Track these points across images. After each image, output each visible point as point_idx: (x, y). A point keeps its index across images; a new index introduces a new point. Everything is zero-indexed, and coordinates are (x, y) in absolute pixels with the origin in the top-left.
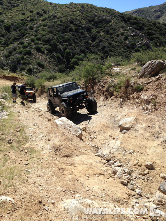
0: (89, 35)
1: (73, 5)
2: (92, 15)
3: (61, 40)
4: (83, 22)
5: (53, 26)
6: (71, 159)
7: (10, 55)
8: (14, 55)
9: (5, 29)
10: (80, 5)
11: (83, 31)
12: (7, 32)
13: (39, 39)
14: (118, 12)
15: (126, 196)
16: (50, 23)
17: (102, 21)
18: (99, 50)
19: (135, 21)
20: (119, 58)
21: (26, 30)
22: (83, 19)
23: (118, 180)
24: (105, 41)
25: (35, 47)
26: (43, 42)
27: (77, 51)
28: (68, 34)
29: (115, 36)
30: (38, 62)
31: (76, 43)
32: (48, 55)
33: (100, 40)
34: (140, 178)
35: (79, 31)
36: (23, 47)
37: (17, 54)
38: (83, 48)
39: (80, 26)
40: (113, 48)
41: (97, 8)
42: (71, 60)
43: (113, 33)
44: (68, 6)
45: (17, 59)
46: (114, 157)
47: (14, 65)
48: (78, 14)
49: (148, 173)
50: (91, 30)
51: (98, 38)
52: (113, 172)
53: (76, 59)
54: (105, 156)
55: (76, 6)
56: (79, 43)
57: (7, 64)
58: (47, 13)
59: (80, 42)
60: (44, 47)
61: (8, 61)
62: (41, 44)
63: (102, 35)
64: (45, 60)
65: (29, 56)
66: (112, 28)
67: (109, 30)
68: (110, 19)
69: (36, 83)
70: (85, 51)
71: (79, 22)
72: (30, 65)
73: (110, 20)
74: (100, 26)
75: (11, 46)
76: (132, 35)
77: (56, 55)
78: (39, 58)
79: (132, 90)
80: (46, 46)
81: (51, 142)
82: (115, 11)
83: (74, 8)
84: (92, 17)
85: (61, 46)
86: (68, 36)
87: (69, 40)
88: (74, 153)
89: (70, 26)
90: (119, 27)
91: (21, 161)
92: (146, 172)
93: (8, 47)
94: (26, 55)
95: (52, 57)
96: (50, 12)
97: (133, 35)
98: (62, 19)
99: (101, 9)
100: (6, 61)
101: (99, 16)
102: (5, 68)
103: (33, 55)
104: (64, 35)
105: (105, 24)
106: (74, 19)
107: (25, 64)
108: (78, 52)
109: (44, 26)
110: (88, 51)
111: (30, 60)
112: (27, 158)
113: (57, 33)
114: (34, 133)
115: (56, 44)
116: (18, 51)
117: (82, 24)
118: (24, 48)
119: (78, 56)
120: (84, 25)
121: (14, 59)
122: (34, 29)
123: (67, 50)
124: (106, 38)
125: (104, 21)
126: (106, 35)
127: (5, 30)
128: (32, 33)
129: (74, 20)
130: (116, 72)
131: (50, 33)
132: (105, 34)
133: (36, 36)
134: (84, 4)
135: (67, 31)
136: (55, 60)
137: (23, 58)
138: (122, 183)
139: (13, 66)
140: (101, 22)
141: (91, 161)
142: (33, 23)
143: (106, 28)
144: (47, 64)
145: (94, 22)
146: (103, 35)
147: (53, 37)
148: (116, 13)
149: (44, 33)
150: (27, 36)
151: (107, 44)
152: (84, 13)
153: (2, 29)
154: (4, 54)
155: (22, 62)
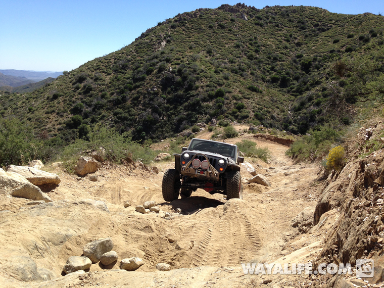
7: (301, 107)
8: (307, 108)
9: (301, 68)
12: (304, 72)
47: (305, 122)
57: (295, 121)
58: (378, 35)
61: (297, 117)
75: (306, 95)
93: (300, 96)
96: (383, 34)
100: (295, 117)
102: (291, 127)
107: (321, 121)
116: (315, 101)
118: (325, 97)
121: (305, 114)
139: (302, 124)
142: (349, 55)
153: (297, 68)
154: (293, 106)
155: (317, 118)
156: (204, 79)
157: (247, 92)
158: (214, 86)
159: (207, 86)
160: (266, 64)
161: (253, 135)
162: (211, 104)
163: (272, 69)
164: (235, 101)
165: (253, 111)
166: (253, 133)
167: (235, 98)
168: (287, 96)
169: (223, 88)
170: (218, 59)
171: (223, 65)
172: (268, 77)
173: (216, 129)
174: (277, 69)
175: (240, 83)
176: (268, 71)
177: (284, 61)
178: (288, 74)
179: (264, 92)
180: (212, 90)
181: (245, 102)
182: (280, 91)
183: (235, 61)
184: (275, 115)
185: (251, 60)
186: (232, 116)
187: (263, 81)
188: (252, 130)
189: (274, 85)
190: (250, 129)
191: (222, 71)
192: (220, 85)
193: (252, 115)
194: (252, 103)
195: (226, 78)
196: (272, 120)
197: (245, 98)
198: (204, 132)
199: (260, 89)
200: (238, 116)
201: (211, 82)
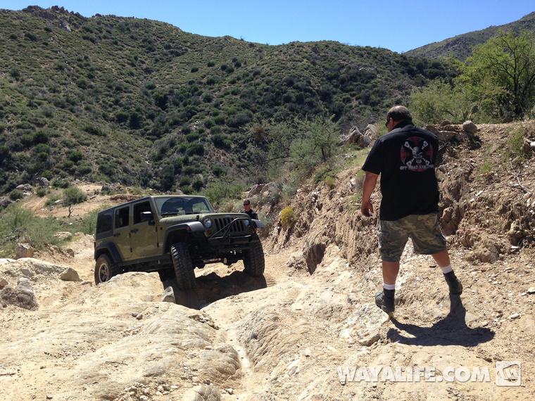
1: (296, 48)
2: (333, 67)
4: (314, 81)
5: (252, 92)
7: (162, 155)
8: (170, 155)
9: (156, 102)
10: (309, 46)
11: (313, 99)
12: (160, 108)
13: (221, 122)
14: (395, 54)
16: (245, 86)
17: (355, 78)
19: (436, 70)
21: (197, 104)
22: (314, 75)
25: (212, 139)
26: (229, 126)
32: (237, 152)
35: (305, 101)
39: (306, 90)
41: (347, 49)
43: (379, 100)
44: (285, 50)
47: (169, 175)
48: (305, 67)
50: (331, 98)
55: (301, 48)
57: (156, 174)
58: (242, 65)
61: (158, 168)
63: (354, 105)
64: (230, 163)
65: (198, 157)
66: (377, 92)
67: (369, 96)
68: (373, 72)
71: (305, 83)
72: (201, 175)
73: (374, 74)
74: (351, 87)
75: (166, 138)
78: (218, 159)
80: (234, 134)
82: (388, 52)
83: (298, 53)
84: (335, 70)
89: (285, 92)
90: (391, 88)
93: (159, 140)
96: (247, 63)
98: (271, 78)
99: (356, 51)
100: (155, 168)
101: (350, 68)
102: (152, 182)
104: (272, 110)
105: (362, 82)
106: (294, 77)
107: (189, 172)
109: (234, 93)
113: (258, 108)
116: (179, 147)
117: (312, 86)
118: (190, 141)
120: (316, 88)
121: (169, 164)
122: (214, 102)
125: (360, 76)
126: (363, 106)
127: (156, 105)
128: (207, 109)
129: (296, 79)
134: (320, 42)
135: (279, 101)
137: (186, 162)
139: (166, 177)
140: (353, 78)
142: (212, 89)
143: (363, 91)
145: (337, 80)
147: (251, 116)
148: (390, 56)
149: (231, 108)
152: (317, 62)
153: (150, 103)
154: (150, 154)
155: (184, 168)
156: (11, 116)
157: (84, 136)
158: (30, 127)
159: (19, 127)
160: (107, 95)
161: (110, 197)
162: (28, 154)
163: (117, 102)
164: (66, 149)
165: (97, 163)
166: (108, 194)
167: (67, 145)
168: (141, 140)
169: (45, 130)
170: (31, 86)
171: (40, 94)
172: (111, 114)
173: (49, 192)
174: (124, 103)
175: (71, 123)
176: (111, 106)
177: (131, 92)
178: (138, 110)
179: (109, 135)
180: (28, 133)
181: (82, 150)
182: (130, 133)
183: (59, 89)
184: (128, 166)
185: (84, 88)
186: (65, 170)
187: (105, 119)
188: (106, 191)
189: (121, 126)
190: (103, 189)
191: (39, 104)
192: (40, 125)
193: (95, 168)
194: (93, 151)
195: (49, 115)
196: (125, 174)
197: (83, 144)
198: (31, 198)
199: (103, 130)
200: (74, 171)
201: (25, 120)
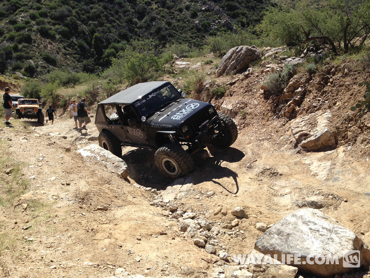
0: (134, 9)
3: (85, 17)
6: (109, 214)
15: (203, 264)
18: (151, 34)
20: (185, 47)
23: (190, 240)
24: (160, 19)
27: (114, 35)
28: (97, 6)
29: (175, 11)
30: (44, 54)
31: (111, 22)
33: (152, 17)
34: (225, 233)
36: (15, 29)
37: (5, 42)
38: (124, 31)
40: (174, 30)
42: (104, 50)
45: (6, 49)
46: (183, 204)
49: (237, 225)
51: (148, 14)
52: (181, 228)
53: (113, 50)
54: (168, 205)
56: (117, 21)
59: (118, 19)
60: (53, 29)
62: (49, 23)
69: (43, 91)
70: (127, 35)
76: (203, 9)
77: (76, 42)
79: (208, 95)
81: (72, 188)
85: (85, 27)
86: (96, 10)
87: (99, 16)
88: (113, 203)
91: (16, 223)
92: (233, 223)
94: (21, 44)
95: (69, 46)
97: (205, 9)
103: (35, 43)
108: (116, 37)
110: (132, 35)
111: (30, 51)
112: (26, 218)
114: (39, 173)
115: (76, 23)
119: (116, 45)
123: (96, 34)
124: (162, 14)
130: (181, 68)
131: (64, 5)
132: (159, 7)
133: (39, 9)
136: (75, 51)
138: (197, 244)
141: (144, 214)
144: (62, 59)
146: (156, 9)
150: (22, 9)
151: (163, 24)
